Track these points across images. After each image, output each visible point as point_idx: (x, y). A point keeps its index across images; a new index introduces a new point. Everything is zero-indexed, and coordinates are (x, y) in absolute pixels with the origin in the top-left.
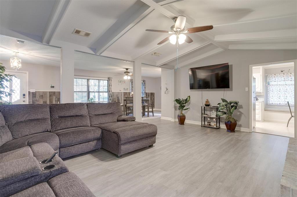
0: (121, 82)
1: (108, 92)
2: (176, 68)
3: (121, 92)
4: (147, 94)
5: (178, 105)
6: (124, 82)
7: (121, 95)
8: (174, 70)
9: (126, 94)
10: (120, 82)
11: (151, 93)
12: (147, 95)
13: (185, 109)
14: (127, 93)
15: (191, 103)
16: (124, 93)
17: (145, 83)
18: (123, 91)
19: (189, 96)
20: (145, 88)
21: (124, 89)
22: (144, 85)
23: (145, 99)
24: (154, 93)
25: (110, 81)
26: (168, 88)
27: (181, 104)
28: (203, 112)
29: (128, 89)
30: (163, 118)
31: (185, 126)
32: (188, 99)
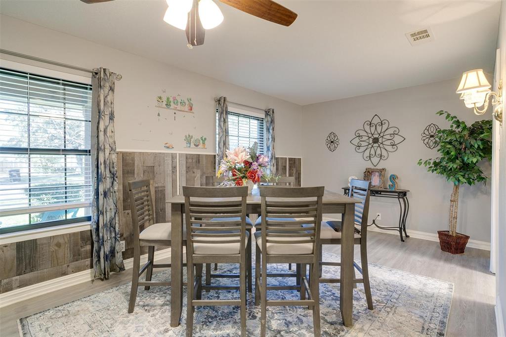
0: (173, 105)
1: (94, 152)
3: (173, 157)
4: (280, 164)
6: (187, 108)
7: (174, 168)
9: (198, 161)
10: (168, 105)
11: (290, 159)
12: (280, 168)
14: (204, 161)
16: (187, 157)
17: (272, 121)
18: (181, 149)
20: (274, 139)
21: (188, 139)
22: (268, 130)
24: (300, 159)
25: (107, 89)
29: (204, 140)
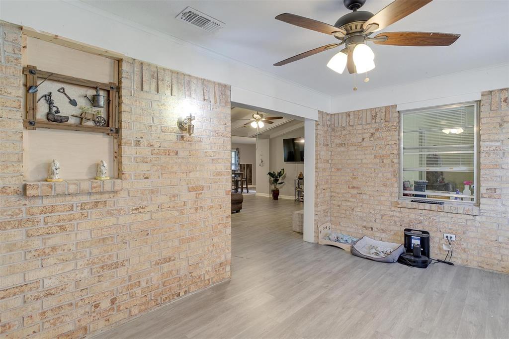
2: (271, 137)
4: (242, 166)
5: (272, 179)
8: (268, 140)
11: (247, 165)
12: (242, 168)
13: (280, 184)
15: (287, 176)
17: (239, 152)
19: (283, 169)
20: (239, 158)
22: (237, 155)
23: (239, 172)
24: (251, 165)
26: (263, 160)
27: (275, 178)
28: (297, 186)
30: (258, 194)
31: (279, 201)
32: (282, 172)
